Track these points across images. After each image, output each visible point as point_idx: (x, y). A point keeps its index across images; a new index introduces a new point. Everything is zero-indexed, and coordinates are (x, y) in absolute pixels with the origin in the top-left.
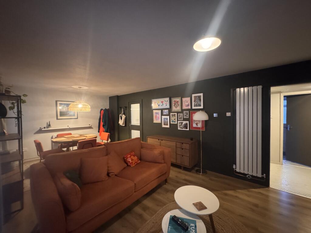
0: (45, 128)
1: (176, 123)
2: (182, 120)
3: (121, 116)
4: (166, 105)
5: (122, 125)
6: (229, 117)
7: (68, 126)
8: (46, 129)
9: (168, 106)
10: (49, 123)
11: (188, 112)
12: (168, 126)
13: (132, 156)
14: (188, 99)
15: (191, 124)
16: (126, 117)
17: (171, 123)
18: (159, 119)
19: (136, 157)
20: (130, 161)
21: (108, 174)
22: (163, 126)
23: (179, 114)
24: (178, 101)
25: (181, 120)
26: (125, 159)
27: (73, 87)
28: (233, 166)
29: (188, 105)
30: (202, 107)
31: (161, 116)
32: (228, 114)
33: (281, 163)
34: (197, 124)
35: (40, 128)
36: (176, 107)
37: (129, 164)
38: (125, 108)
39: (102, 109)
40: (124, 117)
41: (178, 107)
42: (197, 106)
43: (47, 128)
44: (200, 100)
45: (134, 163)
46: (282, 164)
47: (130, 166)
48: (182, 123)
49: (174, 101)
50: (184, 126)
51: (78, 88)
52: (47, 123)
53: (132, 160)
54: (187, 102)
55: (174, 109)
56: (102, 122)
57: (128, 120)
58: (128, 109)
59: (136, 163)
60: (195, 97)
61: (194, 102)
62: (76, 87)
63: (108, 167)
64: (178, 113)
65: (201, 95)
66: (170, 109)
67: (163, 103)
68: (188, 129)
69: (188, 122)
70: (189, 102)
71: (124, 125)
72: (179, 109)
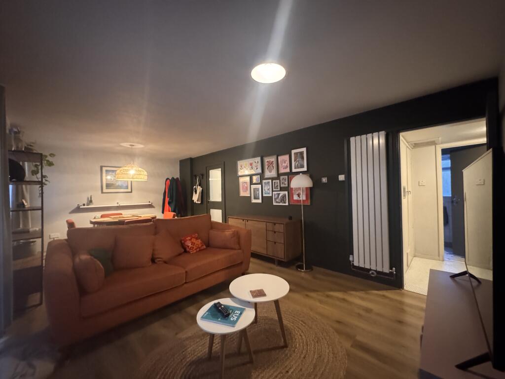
0: (84, 205)
1: (271, 195)
2: (279, 189)
3: (195, 188)
4: (257, 168)
5: (197, 202)
6: (343, 181)
7: (118, 203)
8: (86, 207)
9: (259, 171)
10: (91, 198)
11: (286, 177)
12: (260, 201)
13: (193, 239)
14: (287, 157)
15: (290, 195)
16: (202, 190)
17: (264, 195)
18: (247, 190)
19: (200, 241)
20: (190, 245)
21: (153, 260)
22: (254, 201)
23: (274, 181)
24: (273, 162)
25: (277, 190)
26: (183, 242)
27: (122, 144)
28: (349, 257)
29: (287, 167)
30: (305, 169)
31: (251, 185)
32: (342, 178)
33: (441, 258)
34: (299, 195)
35: (78, 205)
36: (270, 172)
37: (188, 250)
38: (201, 177)
39: (167, 179)
40: (199, 189)
41: (272, 172)
42: (298, 168)
43: (87, 205)
44: (303, 158)
45: (195, 247)
46: (443, 260)
47: (189, 252)
48: (279, 194)
49: (268, 162)
50: (281, 199)
51: (129, 146)
52: (88, 198)
53: (193, 243)
54: (285, 163)
55: (268, 174)
56: (168, 197)
57: (205, 194)
58: (205, 177)
59: (198, 249)
60: (295, 154)
61: (295, 161)
62: (126, 145)
63: (153, 250)
64: (272, 179)
65: (304, 150)
66: (262, 175)
67: (253, 165)
68: (287, 204)
69: (286, 193)
70: (288, 162)
71: (199, 202)
72: (273, 174)
